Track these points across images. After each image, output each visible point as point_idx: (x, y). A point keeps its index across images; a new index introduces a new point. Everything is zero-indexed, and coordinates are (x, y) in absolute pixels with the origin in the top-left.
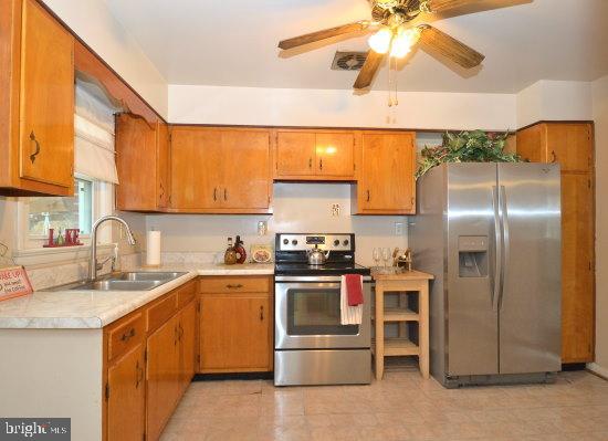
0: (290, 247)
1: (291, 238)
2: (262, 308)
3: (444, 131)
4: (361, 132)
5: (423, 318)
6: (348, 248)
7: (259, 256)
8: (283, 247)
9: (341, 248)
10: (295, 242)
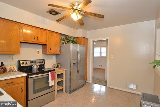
0: (24, 65)
1: (25, 62)
2: (22, 88)
3: (66, 35)
4: (48, 31)
5: (64, 79)
6: (43, 63)
7: (10, 69)
8: (21, 65)
9: (41, 64)
10: (26, 63)
